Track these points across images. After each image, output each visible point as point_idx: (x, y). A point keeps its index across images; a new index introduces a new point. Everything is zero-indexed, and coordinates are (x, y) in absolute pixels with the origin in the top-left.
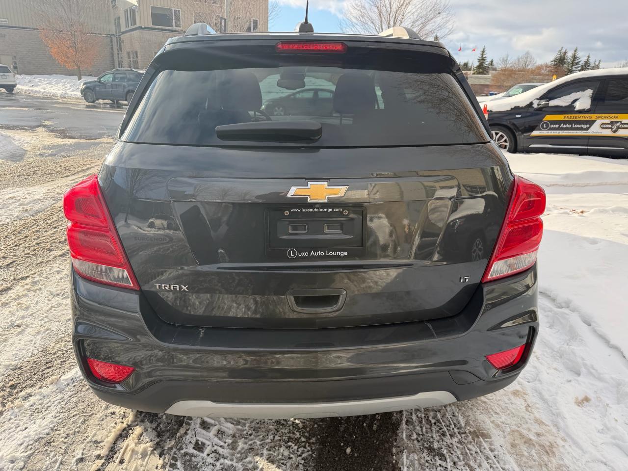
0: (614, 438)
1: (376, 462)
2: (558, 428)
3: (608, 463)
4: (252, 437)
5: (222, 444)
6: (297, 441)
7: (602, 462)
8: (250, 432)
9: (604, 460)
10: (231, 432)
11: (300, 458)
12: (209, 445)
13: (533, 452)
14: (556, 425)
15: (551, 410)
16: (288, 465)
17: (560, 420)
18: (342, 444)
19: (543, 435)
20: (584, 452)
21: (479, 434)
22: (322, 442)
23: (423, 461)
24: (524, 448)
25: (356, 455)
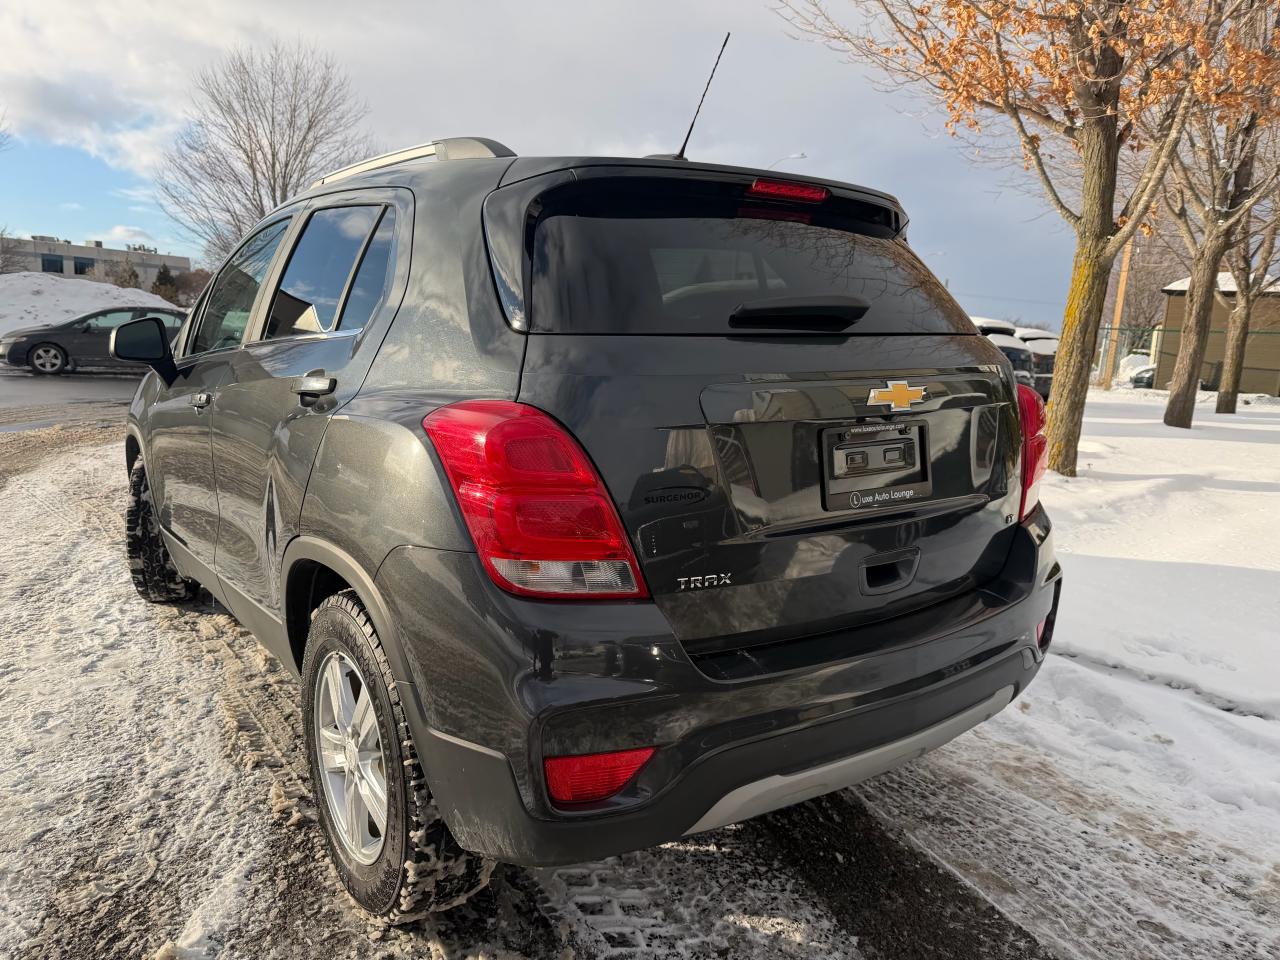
0: (1092, 735)
1: (886, 857)
2: (1032, 745)
3: (1111, 762)
4: (686, 895)
5: (653, 922)
6: (756, 873)
7: (1104, 764)
8: (676, 890)
9: (1105, 761)
10: (645, 901)
11: (787, 893)
12: (634, 933)
13: (1035, 779)
14: (1027, 742)
15: (1007, 728)
16: (782, 907)
17: (1027, 733)
18: (821, 854)
19: (1025, 758)
20: (1080, 760)
21: (961, 782)
22: (790, 861)
23: (937, 835)
24: (1020, 778)
25: (853, 859)
